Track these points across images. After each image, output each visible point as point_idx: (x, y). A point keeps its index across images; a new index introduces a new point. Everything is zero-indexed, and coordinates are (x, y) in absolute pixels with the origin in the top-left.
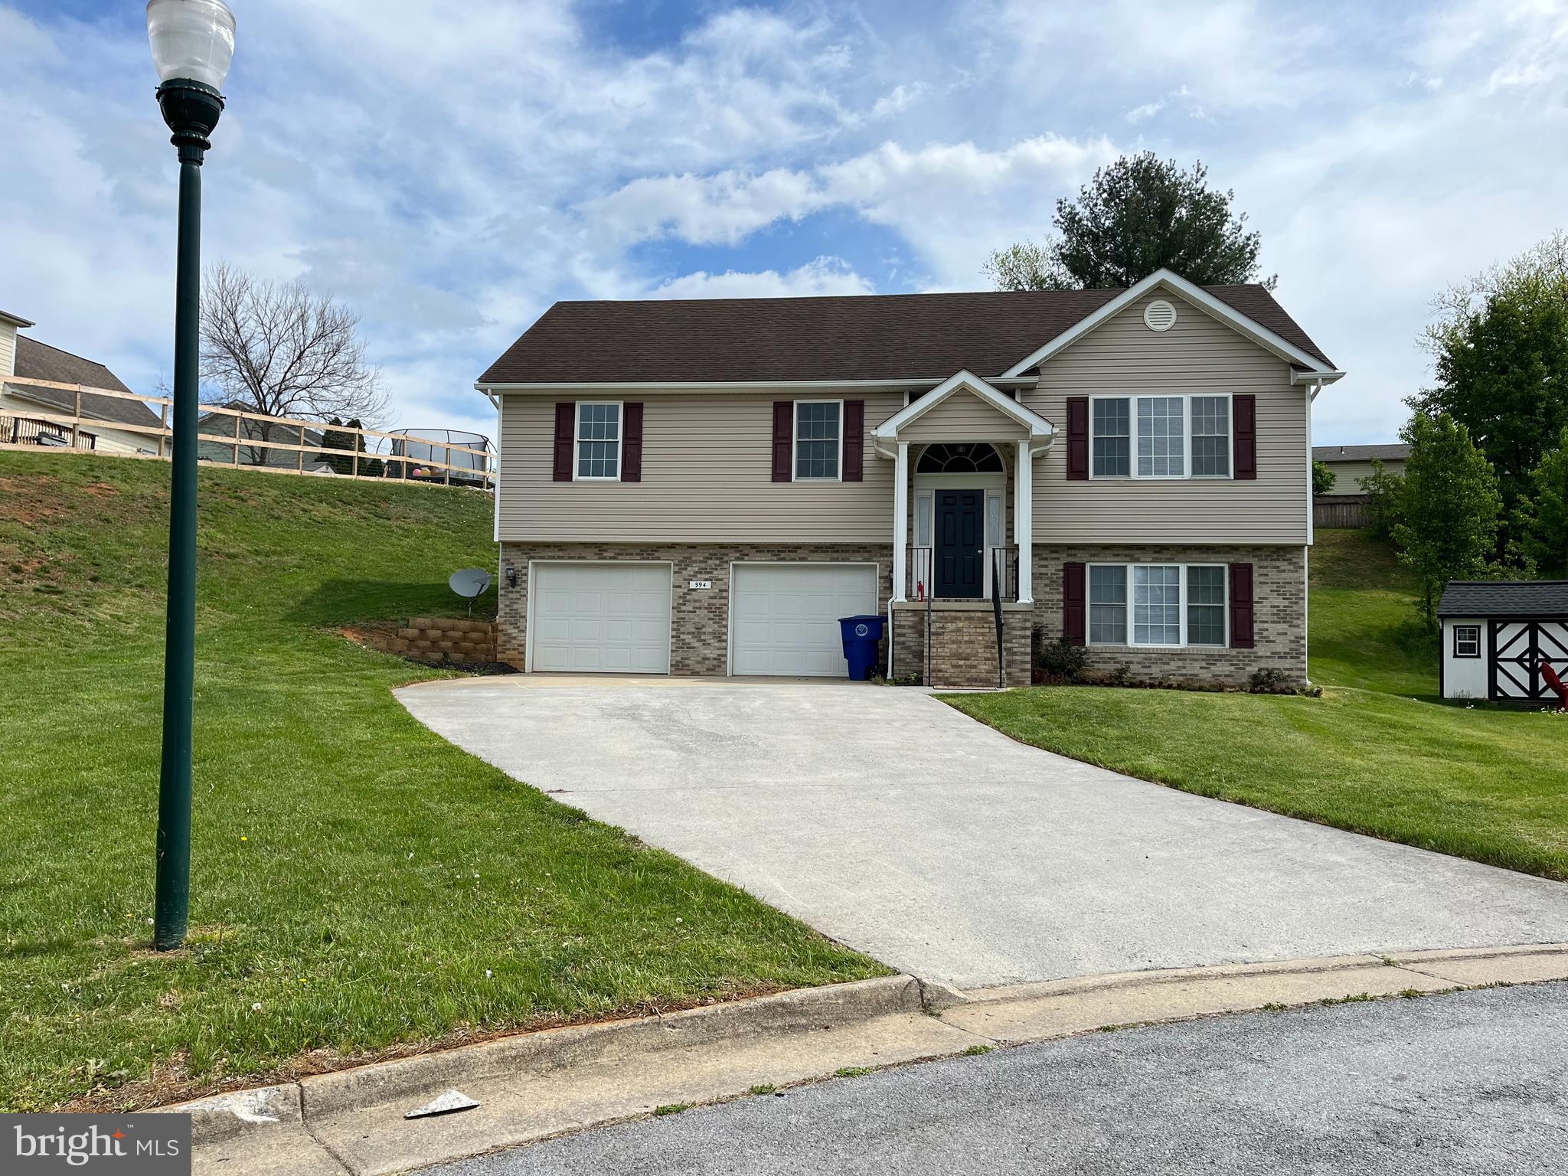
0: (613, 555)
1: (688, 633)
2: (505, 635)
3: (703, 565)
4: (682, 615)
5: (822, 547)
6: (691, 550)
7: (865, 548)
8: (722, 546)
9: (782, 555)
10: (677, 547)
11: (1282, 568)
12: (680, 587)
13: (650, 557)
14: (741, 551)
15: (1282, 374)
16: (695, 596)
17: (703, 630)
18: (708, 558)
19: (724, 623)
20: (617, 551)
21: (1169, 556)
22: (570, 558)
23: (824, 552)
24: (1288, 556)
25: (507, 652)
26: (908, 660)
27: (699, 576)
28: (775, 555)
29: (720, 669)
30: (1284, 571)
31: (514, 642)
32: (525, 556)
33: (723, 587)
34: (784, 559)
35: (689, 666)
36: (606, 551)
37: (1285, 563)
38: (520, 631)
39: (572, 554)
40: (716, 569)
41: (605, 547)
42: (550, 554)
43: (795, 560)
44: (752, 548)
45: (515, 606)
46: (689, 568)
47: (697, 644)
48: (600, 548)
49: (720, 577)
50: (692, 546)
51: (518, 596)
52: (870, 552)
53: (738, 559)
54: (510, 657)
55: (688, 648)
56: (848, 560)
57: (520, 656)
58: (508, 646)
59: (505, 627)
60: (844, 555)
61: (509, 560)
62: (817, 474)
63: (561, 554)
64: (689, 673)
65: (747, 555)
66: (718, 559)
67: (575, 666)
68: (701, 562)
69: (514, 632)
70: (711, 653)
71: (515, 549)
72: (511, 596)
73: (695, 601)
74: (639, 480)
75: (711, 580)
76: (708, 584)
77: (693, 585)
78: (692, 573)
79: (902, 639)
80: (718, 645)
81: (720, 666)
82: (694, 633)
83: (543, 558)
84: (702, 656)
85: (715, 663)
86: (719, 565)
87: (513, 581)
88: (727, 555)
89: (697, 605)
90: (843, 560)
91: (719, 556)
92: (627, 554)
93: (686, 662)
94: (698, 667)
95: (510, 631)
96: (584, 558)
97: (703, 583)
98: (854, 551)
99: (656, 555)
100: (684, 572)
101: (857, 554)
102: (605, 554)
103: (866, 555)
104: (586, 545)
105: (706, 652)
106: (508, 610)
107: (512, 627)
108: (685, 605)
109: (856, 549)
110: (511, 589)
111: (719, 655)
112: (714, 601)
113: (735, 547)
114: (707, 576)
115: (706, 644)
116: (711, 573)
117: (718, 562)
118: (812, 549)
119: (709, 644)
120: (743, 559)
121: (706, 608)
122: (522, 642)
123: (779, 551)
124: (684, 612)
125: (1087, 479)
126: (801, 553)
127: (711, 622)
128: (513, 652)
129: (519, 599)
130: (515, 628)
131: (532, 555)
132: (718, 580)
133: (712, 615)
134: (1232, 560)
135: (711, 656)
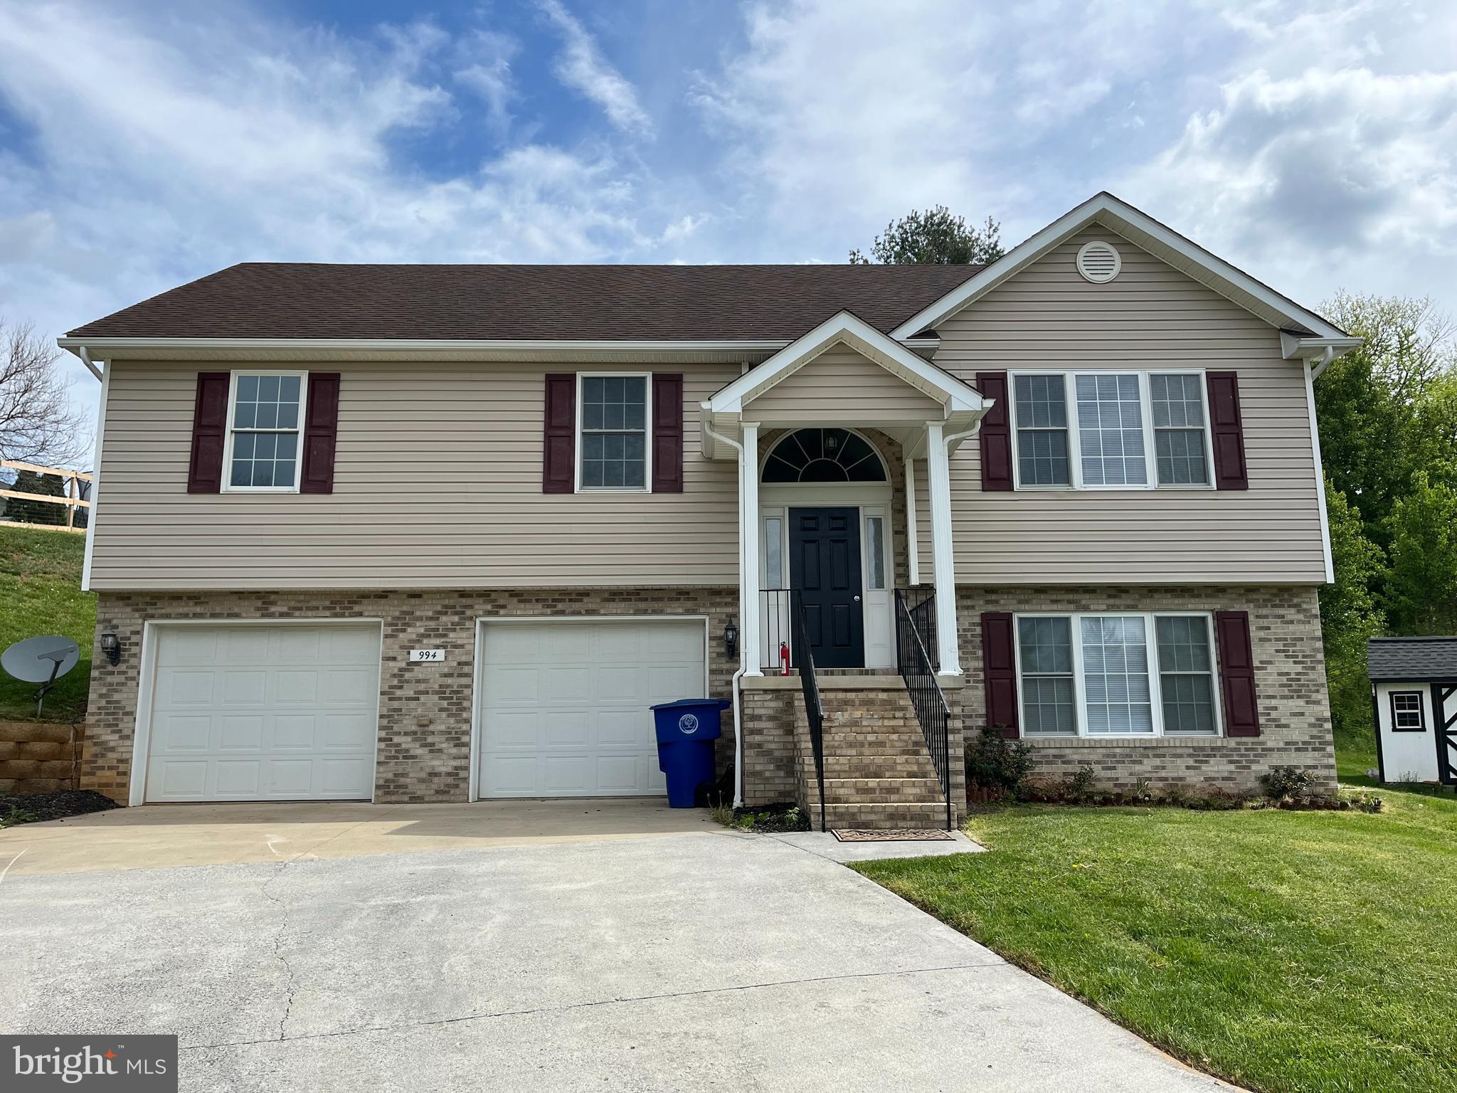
0: (285, 609)
1: (406, 734)
2: (95, 744)
3: (432, 624)
4: (396, 704)
5: (621, 594)
6: (413, 601)
7: (688, 593)
8: (463, 593)
9: (560, 606)
10: (391, 596)
11: (1289, 618)
12: (394, 659)
13: (347, 613)
14: (495, 601)
15: (1267, 344)
16: (418, 673)
17: (431, 728)
18: (440, 613)
19: (465, 715)
20: (293, 604)
21: (1129, 602)
22: (213, 616)
23: (624, 600)
24: (1295, 601)
25: (99, 773)
26: (767, 774)
27: (425, 641)
28: (548, 607)
29: (458, 791)
30: (1292, 622)
31: (110, 755)
32: (137, 615)
33: (464, 659)
34: (562, 613)
35: (406, 787)
36: (274, 603)
37: (1293, 611)
38: (121, 738)
39: (218, 610)
40: (454, 630)
41: (273, 597)
42: (181, 610)
43: (579, 613)
44: (511, 596)
45: (116, 697)
46: (409, 630)
47: (419, 751)
48: (264, 599)
49: (459, 642)
50: (415, 595)
51: (122, 678)
52: (695, 599)
53: (489, 613)
54: (104, 781)
55: (405, 757)
56: (661, 612)
57: (119, 780)
58: (100, 762)
59: (96, 731)
60: (656, 605)
61: (110, 621)
62: (613, 481)
63: (198, 610)
64: (406, 798)
65: (504, 607)
66: (456, 613)
67: (219, 792)
68: (431, 619)
69: (111, 738)
70: (443, 765)
71: (121, 603)
72: (109, 679)
73: (418, 681)
74: (329, 491)
75: (444, 647)
76: (441, 655)
77: (415, 655)
78: (414, 637)
79: (758, 738)
80: (454, 751)
81: (457, 786)
82: (415, 733)
83: (168, 616)
84: (428, 770)
85: (450, 780)
86: (458, 624)
87: (115, 654)
88: (471, 607)
89: (422, 687)
90: (655, 612)
91: (458, 609)
92: (308, 609)
93: (402, 780)
94: (421, 790)
95: (104, 738)
96: (237, 616)
97: (432, 652)
98: (671, 599)
99: (357, 608)
100: (401, 635)
101: (676, 604)
102: (273, 609)
103: (689, 604)
104: (241, 595)
105: (436, 763)
106: (103, 703)
107: (109, 730)
108: (401, 687)
109: (674, 595)
110: (110, 668)
111: (456, 768)
112: (449, 681)
113: (485, 594)
114: (438, 641)
115: (434, 750)
116: (445, 636)
117: (456, 619)
118: (606, 595)
119: (440, 751)
120: (496, 614)
121: (436, 693)
122: (125, 756)
123: (554, 600)
124: (400, 699)
125: (1011, 489)
126: (589, 603)
127: (444, 715)
128: (108, 773)
129: (123, 684)
130: (113, 732)
131: (150, 611)
132: (456, 646)
133: (445, 704)
134: (1218, 607)
135: (443, 769)
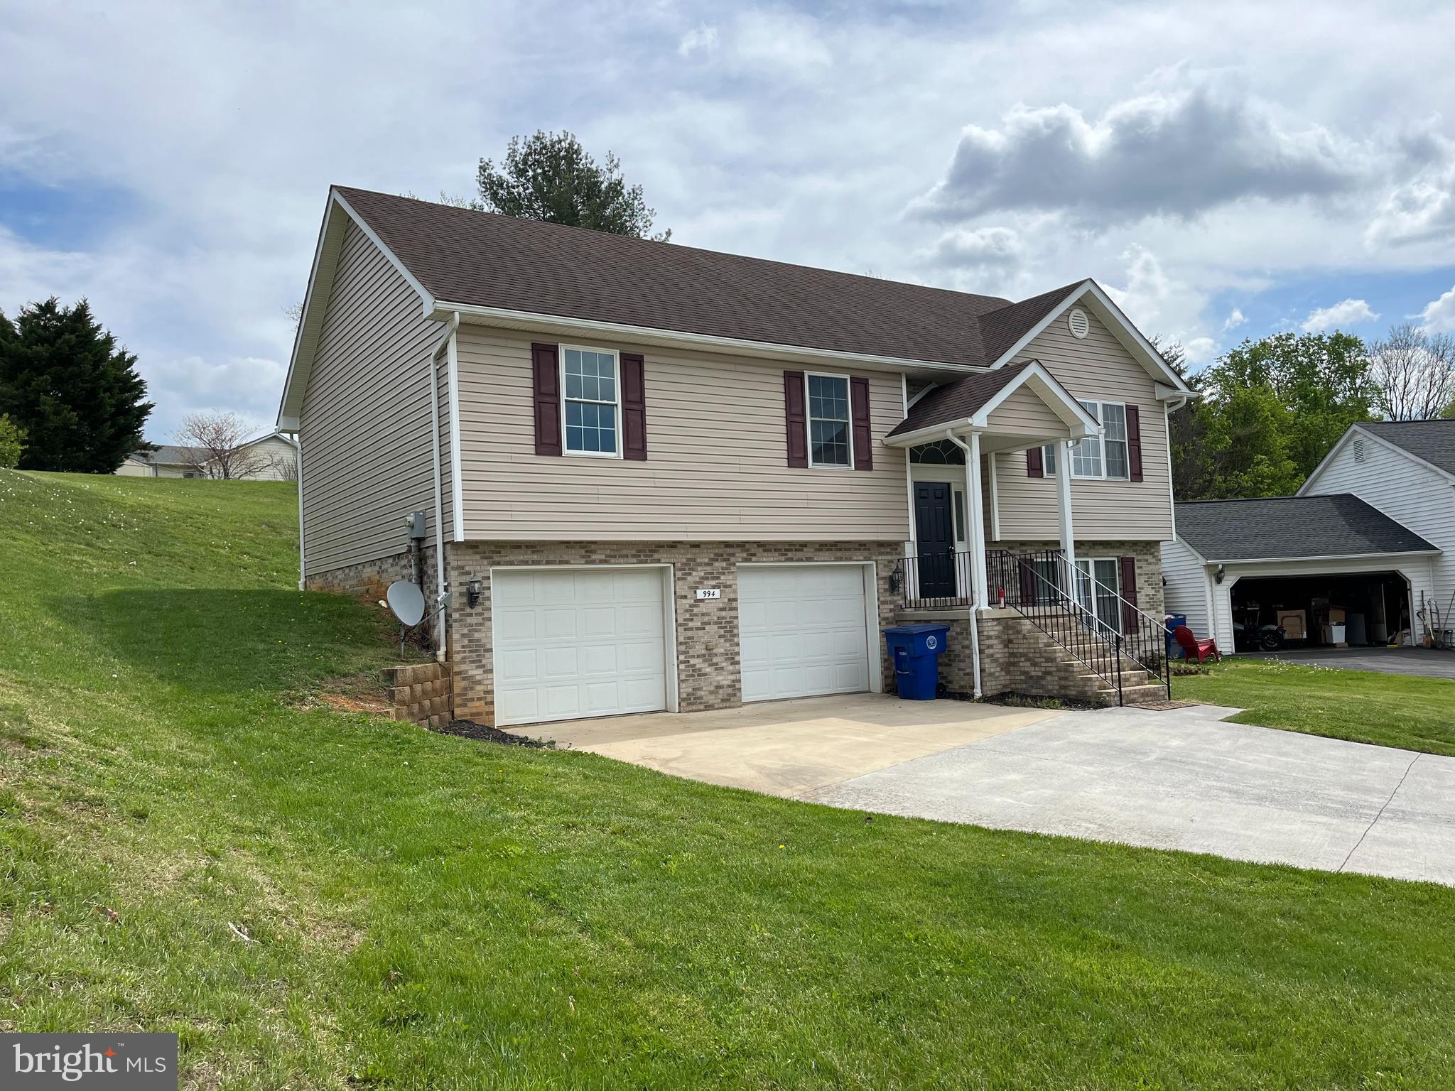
0: (603, 557)
1: (698, 656)
2: (464, 679)
3: (709, 569)
4: (690, 634)
5: (826, 545)
6: (694, 550)
7: (865, 545)
8: (728, 544)
9: (790, 555)
10: (679, 545)
11: (1150, 561)
12: (685, 597)
13: (649, 559)
14: (748, 550)
16: (702, 608)
17: (715, 651)
18: (713, 560)
19: (736, 640)
20: (608, 552)
21: (1085, 552)
22: (548, 563)
23: (828, 550)
24: (1153, 550)
25: (470, 704)
27: (705, 582)
28: (782, 555)
29: (735, 699)
30: (1150, 564)
31: (478, 688)
32: (485, 562)
33: (732, 596)
34: (791, 560)
35: (701, 698)
36: (594, 552)
37: (1151, 557)
38: (485, 672)
39: (551, 558)
40: (724, 573)
41: (593, 546)
42: (521, 558)
43: (801, 560)
44: (758, 546)
45: (477, 636)
46: (694, 573)
47: (708, 670)
48: (586, 549)
49: (728, 583)
50: (696, 545)
51: (480, 619)
52: (869, 549)
53: (746, 560)
54: (474, 711)
55: (699, 675)
56: (851, 559)
57: (487, 709)
58: (470, 695)
59: (463, 667)
60: (847, 554)
61: (463, 568)
62: (829, 460)
63: (535, 557)
64: (702, 707)
65: (754, 555)
66: (724, 560)
67: (550, 713)
68: (707, 564)
69: (476, 673)
70: (724, 679)
71: (470, 551)
72: (469, 620)
73: (703, 615)
74: (644, 458)
75: (719, 587)
76: (717, 592)
77: (700, 594)
78: (697, 579)
80: (731, 668)
81: (735, 695)
82: (704, 656)
83: (511, 563)
84: (715, 684)
85: (730, 691)
86: (726, 569)
87: (473, 598)
88: (733, 555)
89: (706, 619)
90: (847, 559)
91: (725, 557)
92: (621, 556)
93: (700, 693)
94: (711, 699)
95: (471, 673)
96: (567, 562)
97: (712, 591)
98: (855, 549)
99: (656, 556)
100: (689, 578)
101: (858, 553)
102: (594, 557)
103: (866, 553)
104: (568, 544)
105: (720, 678)
106: (466, 642)
107: (474, 665)
108: (692, 620)
109: (857, 546)
110: (468, 610)
111: (733, 681)
112: (724, 614)
113: (742, 545)
114: (714, 583)
115: (719, 669)
116: (718, 578)
117: (724, 564)
118: (817, 546)
119: (722, 668)
120: (750, 560)
121: (716, 623)
122: (490, 688)
123: (786, 550)
124: (692, 629)
125: (1042, 476)
126: (808, 552)
127: (722, 640)
128: (478, 704)
129: (481, 624)
130: (478, 667)
131: (496, 559)
132: (726, 586)
133: (722, 632)
134: (1121, 554)
135: (725, 683)
